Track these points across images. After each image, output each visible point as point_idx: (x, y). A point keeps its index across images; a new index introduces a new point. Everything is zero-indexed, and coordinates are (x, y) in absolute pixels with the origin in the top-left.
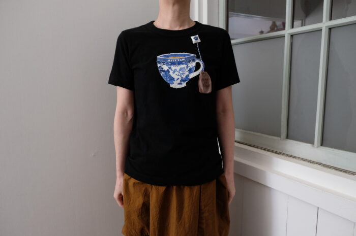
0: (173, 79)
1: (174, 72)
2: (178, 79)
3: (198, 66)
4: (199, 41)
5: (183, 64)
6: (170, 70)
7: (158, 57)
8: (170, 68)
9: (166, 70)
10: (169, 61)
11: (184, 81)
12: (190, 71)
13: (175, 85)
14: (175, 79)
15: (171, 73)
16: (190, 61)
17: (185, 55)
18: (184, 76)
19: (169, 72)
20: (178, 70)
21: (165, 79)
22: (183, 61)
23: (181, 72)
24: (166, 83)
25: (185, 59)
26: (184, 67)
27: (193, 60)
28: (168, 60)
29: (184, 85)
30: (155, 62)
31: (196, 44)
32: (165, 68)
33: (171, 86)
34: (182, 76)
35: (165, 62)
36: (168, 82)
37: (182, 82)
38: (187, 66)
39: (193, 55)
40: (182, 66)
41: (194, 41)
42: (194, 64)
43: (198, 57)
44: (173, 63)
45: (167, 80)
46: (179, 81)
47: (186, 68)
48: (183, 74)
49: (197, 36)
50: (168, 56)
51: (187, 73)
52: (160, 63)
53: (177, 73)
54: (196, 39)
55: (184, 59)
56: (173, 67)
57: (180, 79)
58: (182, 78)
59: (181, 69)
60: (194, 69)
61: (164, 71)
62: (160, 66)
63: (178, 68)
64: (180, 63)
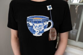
0: (35, 31)
1: (35, 28)
2: (38, 31)
3: (49, 24)
4: (51, 9)
5: (41, 23)
6: (33, 26)
7: (28, 17)
8: (34, 25)
9: (31, 26)
10: (33, 20)
11: (41, 33)
12: (45, 27)
14: (36, 32)
15: (34, 28)
16: (45, 21)
17: (43, 17)
18: (41, 30)
19: (33, 27)
20: (38, 26)
21: (30, 31)
23: (40, 28)
25: (43, 20)
27: (47, 21)
28: (33, 19)
29: (41, 35)
30: (25, 20)
31: (49, 10)
32: (31, 24)
33: (34, 35)
35: (31, 21)
37: (40, 33)
39: (47, 17)
42: (47, 23)
43: (50, 19)
45: (31, 31)
46: (38, 33)
47: (42, 25)
48: (41, 29)
49: (51, 6)
50: (33, 17)
51: (43, 28)
52: (28, 21)
53: (37, 28)
54: (50, 8)
55: (42, 20)
56: (35, 25)
57: (39, 31)
58: (40, 31)
59: (39, 26)
60: (47, 27)
61: (30, 26)
62: (28, 23)
63: (38, 25)
64: (39, 22)
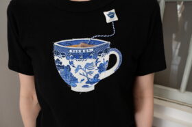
0: (75, 80)
1: (77, 70)
4: (116, 18)
5: (90, 57)
6: (71, 67)
9: (66, 66)
10: (71, 51)
11: (91, 83)
12: (101, 69)
13: (78, 88)
14: (79, 80)
16: (101, 52)
17: (94, 43)
21: (65, 80)
22: (91, 53)
23: (87, 71)
24: (67, 84)
25: (94, 49)
26: (92, 63)
27: (106, 51)
28: (69, 49)
29: (92, 88)
31: (111, 23)
34: (89, 76)
36: (69, 83)
37: (89, 85)
38: (97, 62)
39: (106, 42)
40: (89, 61)
41: (108, 20)
42: (107, 57)
44: (76, 56)
45: (67, 80)
47: (95, 64)
48: (90, 73)
49: (113, 11)
52: (58, 54)
53: (81, 71)
54: (112, 17)
55: (92, 50)
57: (86, 80)
58: (88, 79)
60: (106, 67)
61: (63, 67)
62: (58, 60)
63: (83, 63)
